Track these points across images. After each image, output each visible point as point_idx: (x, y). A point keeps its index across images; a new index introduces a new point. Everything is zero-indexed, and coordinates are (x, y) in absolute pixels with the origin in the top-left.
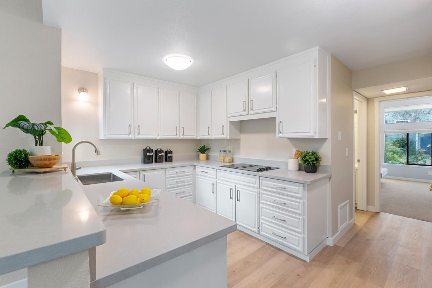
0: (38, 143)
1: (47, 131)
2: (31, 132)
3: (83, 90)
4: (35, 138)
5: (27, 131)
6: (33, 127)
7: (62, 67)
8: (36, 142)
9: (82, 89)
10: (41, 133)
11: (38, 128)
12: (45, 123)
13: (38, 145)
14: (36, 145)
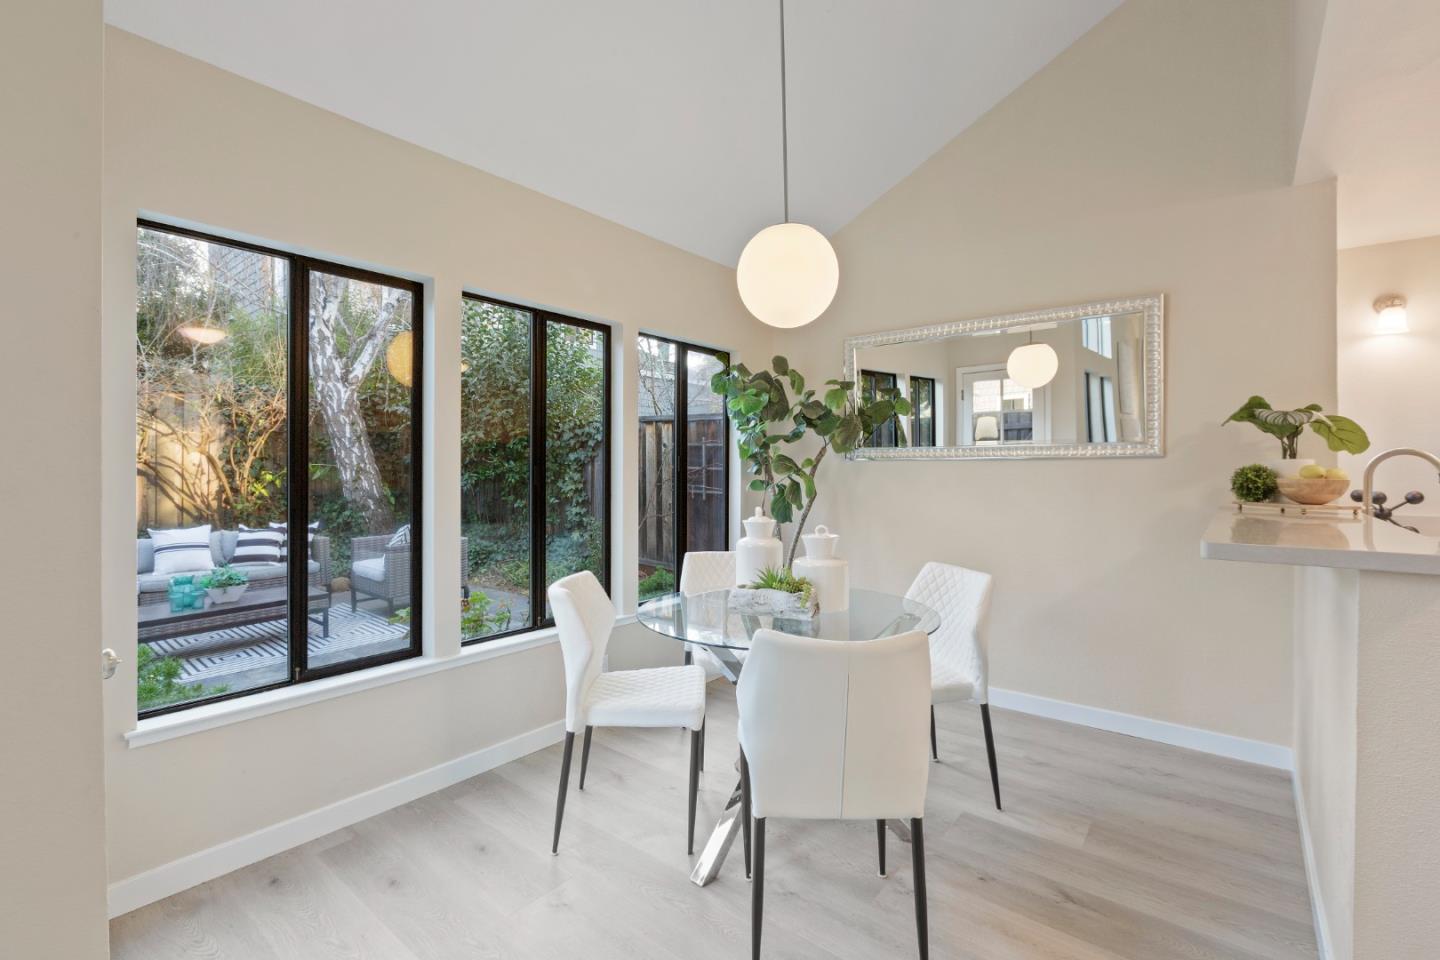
0: (1288, 453)
1: (1307, 427)
2: (1275, 429)
3: (1389, 303)
4: (1283, 443)
5: (1266, 427)
6: (1285, 419)
7: (1338, 253)
8: (1285, 451)
9: (1388, 300)
10: (1296, 431)
11: (1296, 421)
12: (1307, 408)
13: (1288, 457)
14: (1284, 457)
